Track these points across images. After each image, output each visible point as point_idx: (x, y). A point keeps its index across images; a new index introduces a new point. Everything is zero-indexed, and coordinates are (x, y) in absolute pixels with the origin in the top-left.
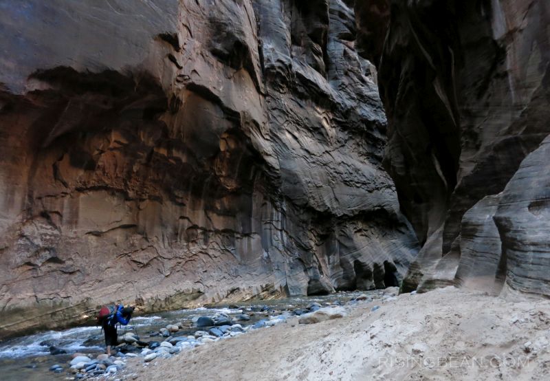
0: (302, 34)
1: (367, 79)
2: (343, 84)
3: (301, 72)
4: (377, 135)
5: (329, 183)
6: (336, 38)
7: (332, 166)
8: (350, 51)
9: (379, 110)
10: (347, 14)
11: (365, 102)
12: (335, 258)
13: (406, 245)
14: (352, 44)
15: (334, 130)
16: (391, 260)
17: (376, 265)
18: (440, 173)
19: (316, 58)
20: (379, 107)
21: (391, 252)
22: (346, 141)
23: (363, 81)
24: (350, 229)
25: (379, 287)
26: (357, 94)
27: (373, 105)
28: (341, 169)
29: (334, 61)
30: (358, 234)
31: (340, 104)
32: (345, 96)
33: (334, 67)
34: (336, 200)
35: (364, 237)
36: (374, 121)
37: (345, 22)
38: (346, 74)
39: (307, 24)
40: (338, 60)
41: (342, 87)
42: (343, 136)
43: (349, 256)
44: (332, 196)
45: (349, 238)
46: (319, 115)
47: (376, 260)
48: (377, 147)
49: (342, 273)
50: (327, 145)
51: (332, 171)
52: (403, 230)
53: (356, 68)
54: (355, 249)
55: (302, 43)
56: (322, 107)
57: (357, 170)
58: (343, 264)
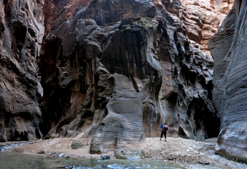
0: (14, 46)
1: (32, 63)
2: (23, 65)
3: (11, 60)
4: (31, 85)
5: (12, 102)
6: (25, 48)
7: (14, 96)
8: (28, 53)
9: (33, 76)
10: (31, 40)
11: (29, 72)
12: (8, 129)
13: (32, 126)
14: (30, 50)
15: (17, 81)
16: (26, 131)
17: (22, 132)
18: (56, 115)
19: (17, 55)
20: (34, 75)
21: (27, 128)
22: (20, 86)
23: (30, 64)
24: (15, 119)
25: (21, 140)
26: (27, 69)
27: (32, 74)
28: (17, 96)
29: (22, 56)
30: (18, 121)
31: (21, 72)
32: (23, 69)
33: (22, 58)
34: (13, 108)
35: (19, 122)
36: (31, 80)
37: (29, 42)
38: (25, 61)
39: (17, 42)
40: (24, 56)
41: (23, 66)
42: (19, 84)
43: (13, 128)
44: (12, 107)
45: (14, 122)
46: (14, 76)
47: (22, 131)
48: (29, 89)
49: (10, 135)
50: (14, 87)
51: (14, 97)
52: (32, 120)
53: (29, 60)
54: (16, 126)
55: (14, 49)
56: (15, 73)
57: (22, 97)
58: (11, 131)
